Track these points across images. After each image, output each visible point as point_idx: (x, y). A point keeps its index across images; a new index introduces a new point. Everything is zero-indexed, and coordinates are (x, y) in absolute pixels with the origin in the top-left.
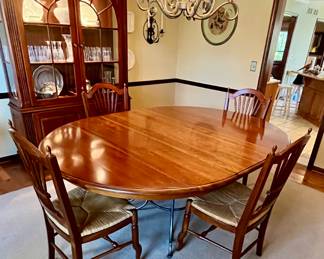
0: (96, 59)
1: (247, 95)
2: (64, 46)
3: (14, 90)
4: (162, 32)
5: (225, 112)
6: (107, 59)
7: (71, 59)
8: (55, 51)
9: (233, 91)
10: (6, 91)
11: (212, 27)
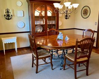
0: (51, 23)
1: (89, 31)
2: (43, 21)
3: (31, 31)
4: (70, 16)
5: (83, 36)
6: (54, 23)
7: (44, 24)
8: (41, 22)
9: (85, 30)
10: (29, 31)
11: (84, 14)
